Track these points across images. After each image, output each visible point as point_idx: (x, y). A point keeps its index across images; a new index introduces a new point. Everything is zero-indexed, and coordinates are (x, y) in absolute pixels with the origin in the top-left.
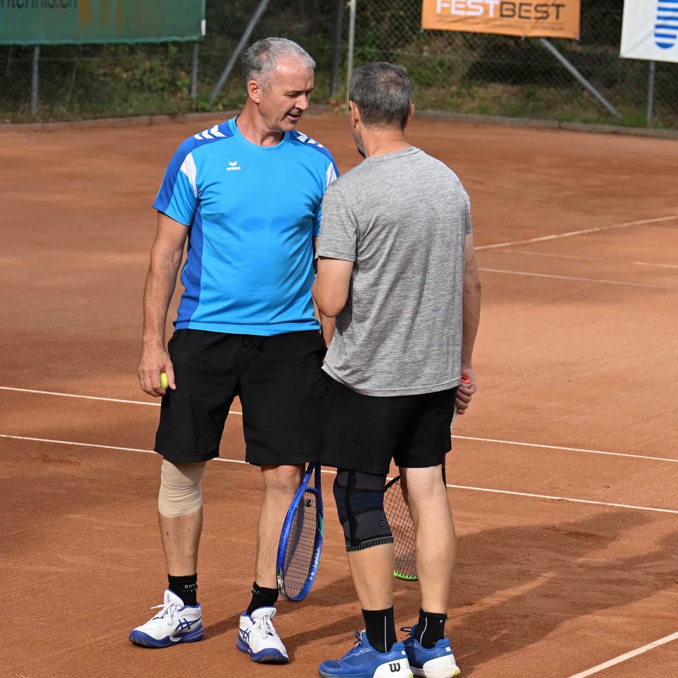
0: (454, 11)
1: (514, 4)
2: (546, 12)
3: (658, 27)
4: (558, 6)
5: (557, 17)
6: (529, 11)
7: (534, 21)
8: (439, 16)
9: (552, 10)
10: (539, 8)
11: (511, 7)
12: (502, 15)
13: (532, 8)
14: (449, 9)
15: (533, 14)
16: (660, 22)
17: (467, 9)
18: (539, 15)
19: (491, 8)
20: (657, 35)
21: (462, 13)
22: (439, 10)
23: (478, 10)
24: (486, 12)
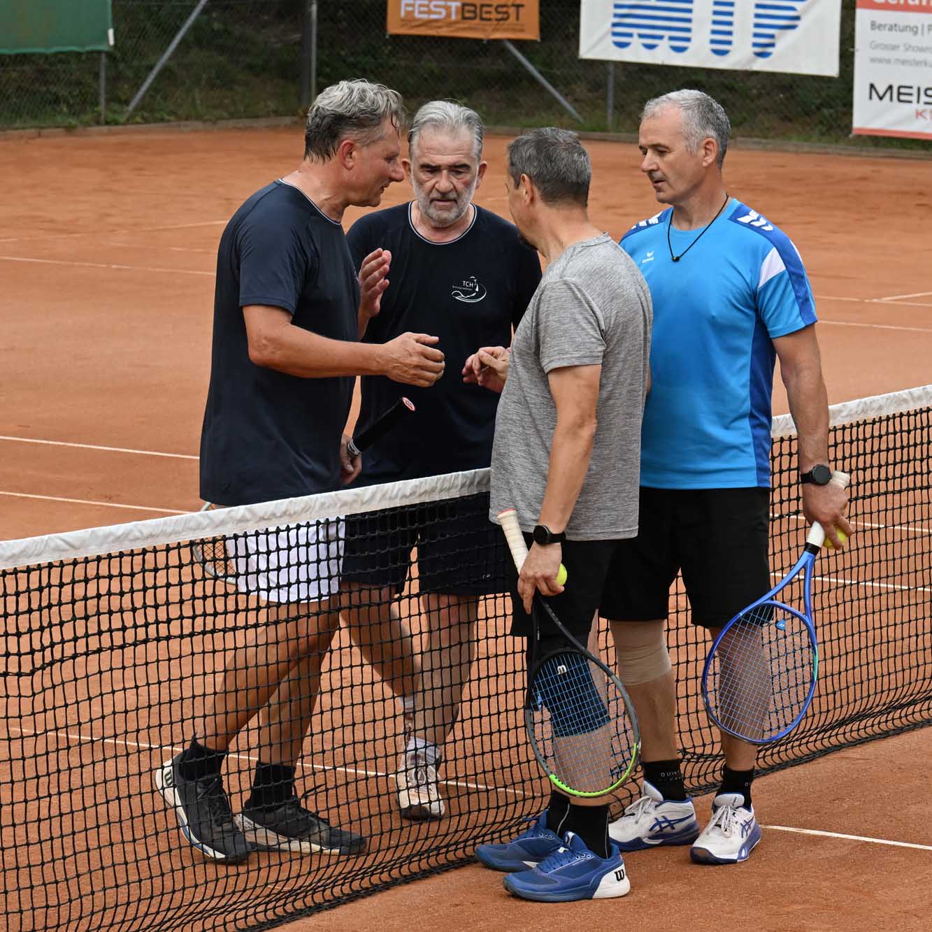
0: (417, 15)
1: (474, 5)
2: (506, 13)
3: (615, 25)
4: (518, 6)
5: (517, 18)
6: (489, 12)
7: (495, 22)
8: (403, 20)
9: (512, 11)
10: (500, 9)
11: (472, 8)
12: (464, 18)
13: (492, 9)
14: (413, 12)
15: (494, 15)
16: (617, 20)
17: (430, 12)
18: (500, 16)
19: (453, 10)
20: (615, 34)
21: (425, 17)
22: (403, 14)
23: (440, 13)
24: (449, 15)
